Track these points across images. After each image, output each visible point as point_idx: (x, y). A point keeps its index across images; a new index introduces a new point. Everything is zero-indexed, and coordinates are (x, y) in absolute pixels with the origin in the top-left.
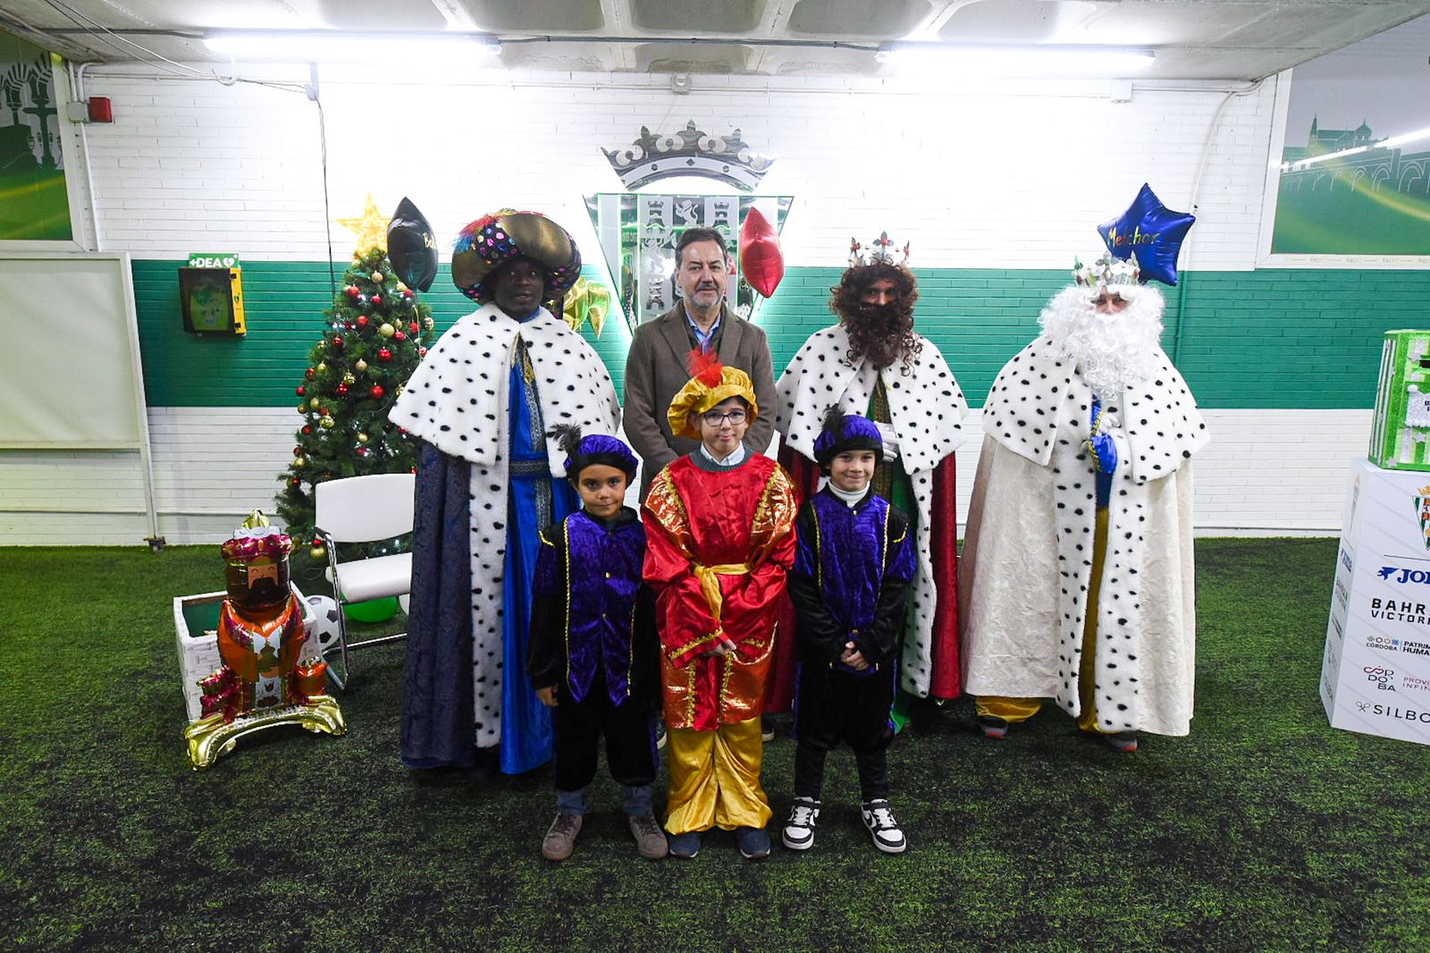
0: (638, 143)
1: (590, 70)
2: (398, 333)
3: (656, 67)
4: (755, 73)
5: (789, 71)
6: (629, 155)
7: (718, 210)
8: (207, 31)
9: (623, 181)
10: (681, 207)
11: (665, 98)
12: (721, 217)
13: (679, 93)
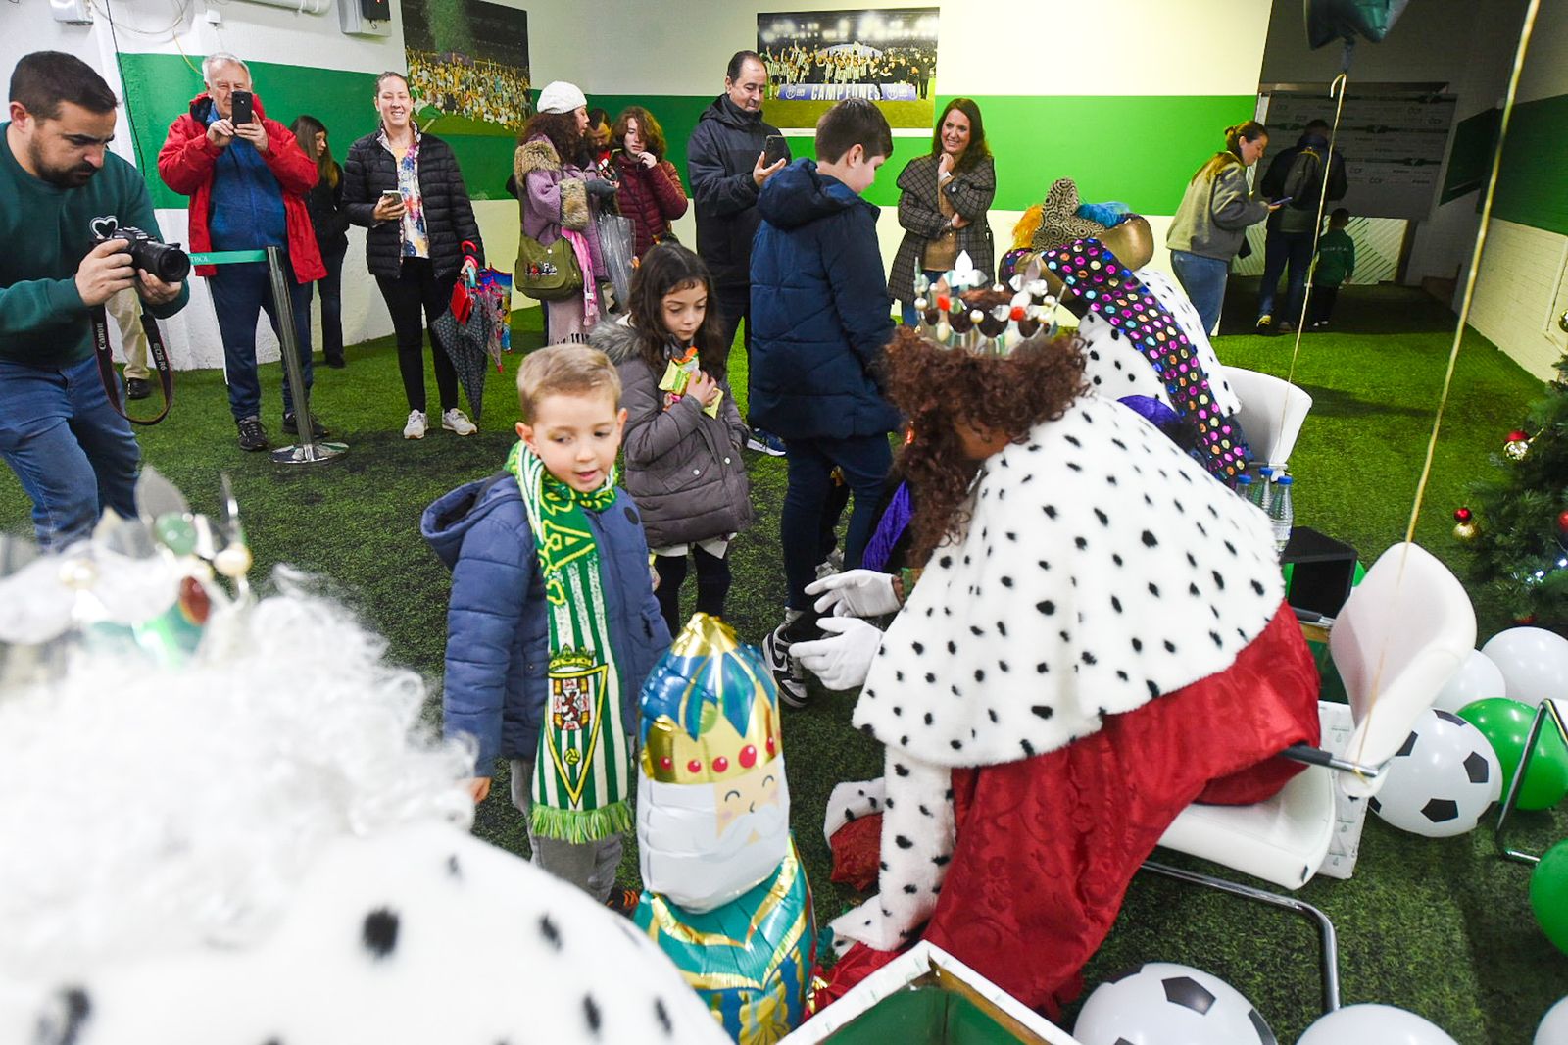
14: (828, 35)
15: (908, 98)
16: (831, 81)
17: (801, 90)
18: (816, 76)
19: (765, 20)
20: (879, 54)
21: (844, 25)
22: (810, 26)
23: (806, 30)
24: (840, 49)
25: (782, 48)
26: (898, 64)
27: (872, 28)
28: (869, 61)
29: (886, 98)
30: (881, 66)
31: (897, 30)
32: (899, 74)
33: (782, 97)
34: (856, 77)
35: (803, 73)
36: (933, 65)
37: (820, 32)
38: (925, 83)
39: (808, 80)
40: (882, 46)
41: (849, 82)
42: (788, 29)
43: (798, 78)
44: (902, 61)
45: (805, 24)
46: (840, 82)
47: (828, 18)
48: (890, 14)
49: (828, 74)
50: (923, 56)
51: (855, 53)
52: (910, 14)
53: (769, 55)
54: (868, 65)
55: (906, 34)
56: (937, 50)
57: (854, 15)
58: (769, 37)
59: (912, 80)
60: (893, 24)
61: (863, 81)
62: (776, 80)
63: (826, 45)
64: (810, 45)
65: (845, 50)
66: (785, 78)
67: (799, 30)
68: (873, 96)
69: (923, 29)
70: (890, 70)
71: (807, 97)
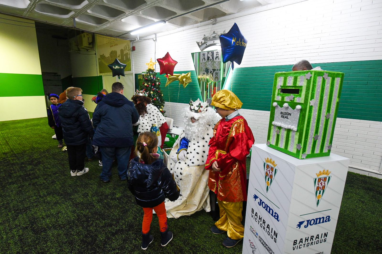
0: (203, 39)
1: (197, 23)
2: (148, 85)
3: (209, 19)
4: (230, 14)
5: (240, 11)
6: (201, 42)
7: (217, 54)
8: (131, 31)
9: (200, 49)
10: (209, 54)
11: (211, 26)
12: (217, 55)
13: (213, 24)
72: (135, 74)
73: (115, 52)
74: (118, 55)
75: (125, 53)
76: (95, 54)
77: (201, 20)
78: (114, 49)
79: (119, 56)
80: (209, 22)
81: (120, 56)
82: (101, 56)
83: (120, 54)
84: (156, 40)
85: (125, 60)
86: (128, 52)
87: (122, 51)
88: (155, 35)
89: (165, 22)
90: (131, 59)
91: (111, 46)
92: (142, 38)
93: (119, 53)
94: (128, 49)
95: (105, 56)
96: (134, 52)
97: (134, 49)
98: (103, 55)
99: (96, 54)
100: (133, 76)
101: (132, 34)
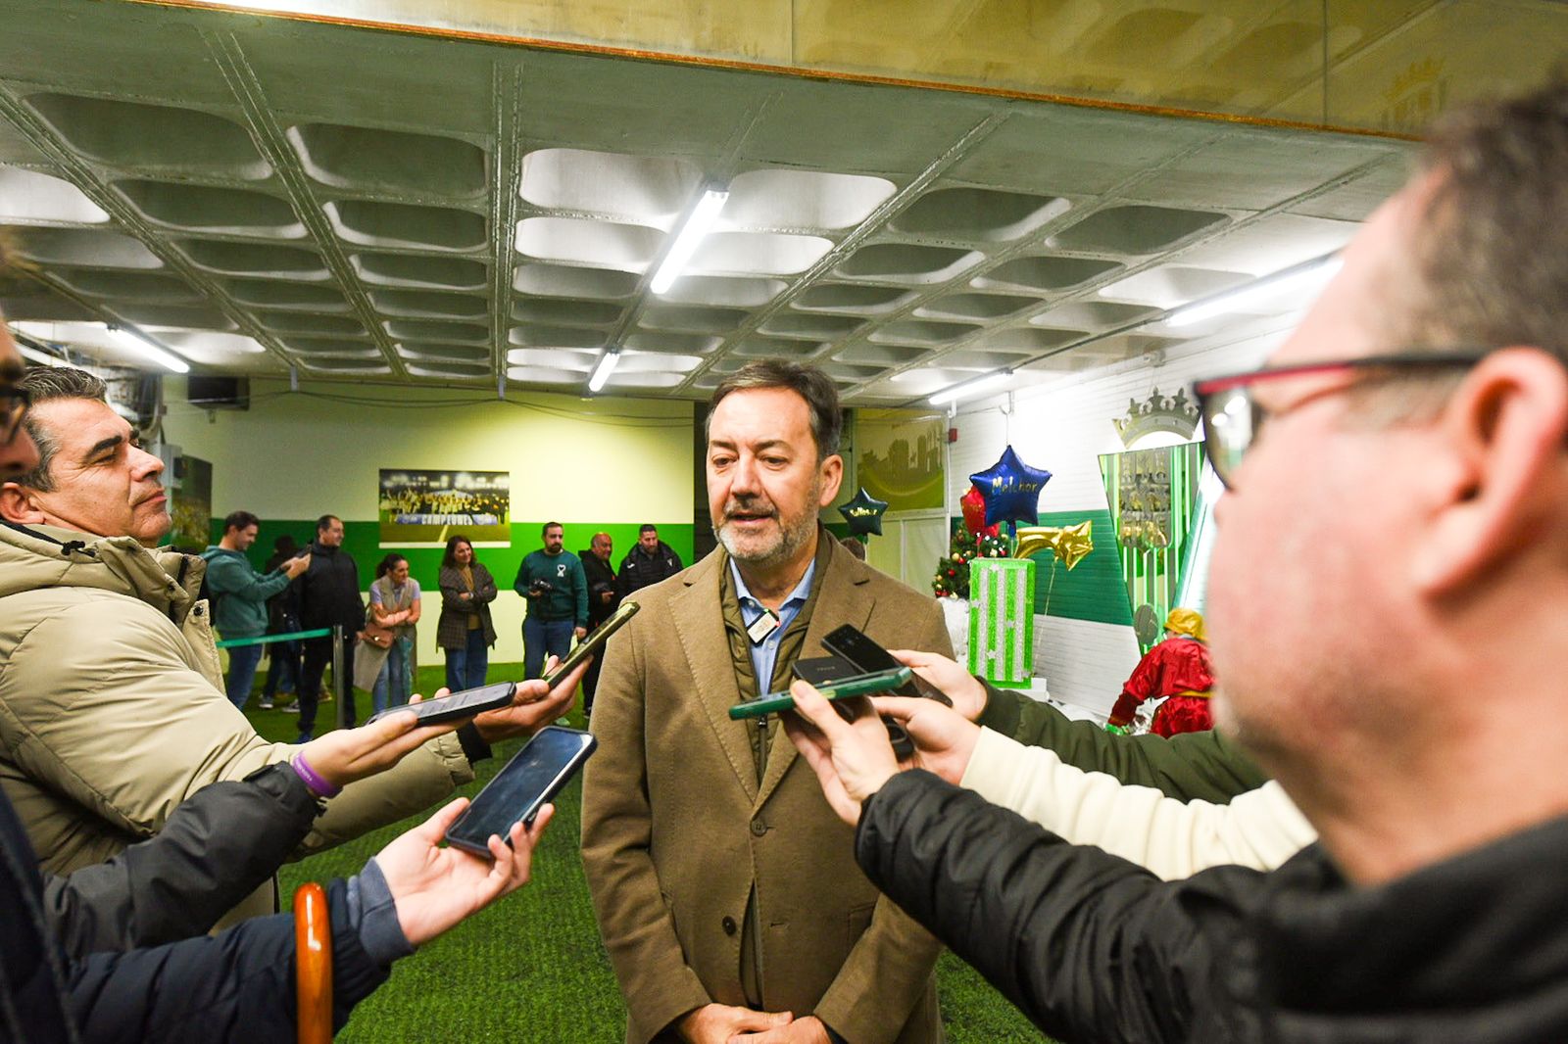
0: (1130, 410)
1: (1114, 363)
3: (1147, 350)
6: (1126, 420)
8: (930, 395)
9: (1124, 443)
13: (1156, 366)
14: (433, 484)
15: (492, 524)
16: (437, 512)
17: (414, 518)
18: (425, 509)
19: (385, 473)
20: (471, 497)
21: (445, 480)
22: (420, 479)
23: (417, 481)
24: (443, 493)
25: (398, 492)
26: (484, 504)
27: (462, 481)
28: (464, 501)
29: (477, 524)
30: (472, 504)
31: (482, 483)
32: (484, 509)
33: (400, 522)
34: (455, 510)
35: (415, 508)
36: (507, 504)
37: (428, 482)
38: (503, 515)
39: (420, 511)
40: (473, 492)
41: (450, 513)
42: (404, 479)
43: (412, 510)
44: (487, 502)
45: (417, 477)
46: (443, 513)
47: (434, 475)
48: (476, 474)
49: (434, 508)
50: (500, 499)
51: (453, 496)
52: (491, 475)
53: (389, 495)
54: (463, 504)
55: (489, 486)
56: (510, 496)
57: (452, 474)
58: (388, 484)
59: (494, 512)
60: (479, 479)
61: (459, 512)
62: (394, 511)
63: (430, 490)
64: (420, 490)
65: (446, 494)
66: (401, 511)
67: (411, 480)
68: (467, 521)
69: (499, 483)
70: (479, 506)
71: (419, 522)
72: (952, 519)
73: (904, 445)
74: (911, 455)
75: (930, 447)
76: (851, 450)
77: (1123, 356)
78: (900, 434)
79: (913, 460)
80: (1140, 360)
81: (916, 459)
82: (865, 456)
83: (916, 450)
84: (1011, 410)
85: (928, 470)
86: (938, 445)
87: (922, 442)
88: (1007, 394)
89: (1010, 372)
90: (945, 468)
91: (893, 427)
92: (965, 408)
93: (913, 448)
94: (938, 436)
95: (875, 457)
96: (954, 445)
97: (953, 436)
98: (872, 452)
99: (854, 450)
100: (944, 524)
101: (934, 401)
